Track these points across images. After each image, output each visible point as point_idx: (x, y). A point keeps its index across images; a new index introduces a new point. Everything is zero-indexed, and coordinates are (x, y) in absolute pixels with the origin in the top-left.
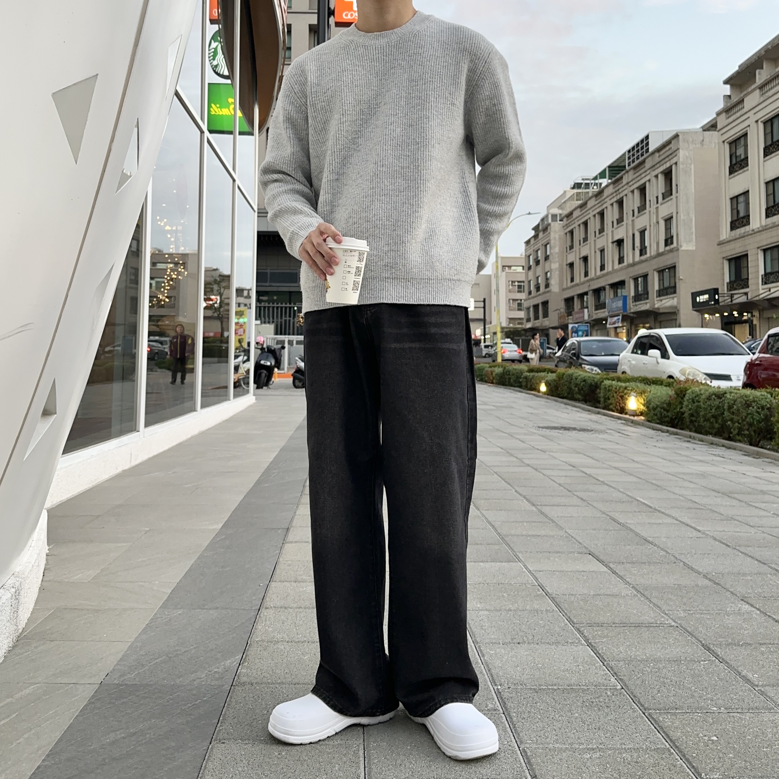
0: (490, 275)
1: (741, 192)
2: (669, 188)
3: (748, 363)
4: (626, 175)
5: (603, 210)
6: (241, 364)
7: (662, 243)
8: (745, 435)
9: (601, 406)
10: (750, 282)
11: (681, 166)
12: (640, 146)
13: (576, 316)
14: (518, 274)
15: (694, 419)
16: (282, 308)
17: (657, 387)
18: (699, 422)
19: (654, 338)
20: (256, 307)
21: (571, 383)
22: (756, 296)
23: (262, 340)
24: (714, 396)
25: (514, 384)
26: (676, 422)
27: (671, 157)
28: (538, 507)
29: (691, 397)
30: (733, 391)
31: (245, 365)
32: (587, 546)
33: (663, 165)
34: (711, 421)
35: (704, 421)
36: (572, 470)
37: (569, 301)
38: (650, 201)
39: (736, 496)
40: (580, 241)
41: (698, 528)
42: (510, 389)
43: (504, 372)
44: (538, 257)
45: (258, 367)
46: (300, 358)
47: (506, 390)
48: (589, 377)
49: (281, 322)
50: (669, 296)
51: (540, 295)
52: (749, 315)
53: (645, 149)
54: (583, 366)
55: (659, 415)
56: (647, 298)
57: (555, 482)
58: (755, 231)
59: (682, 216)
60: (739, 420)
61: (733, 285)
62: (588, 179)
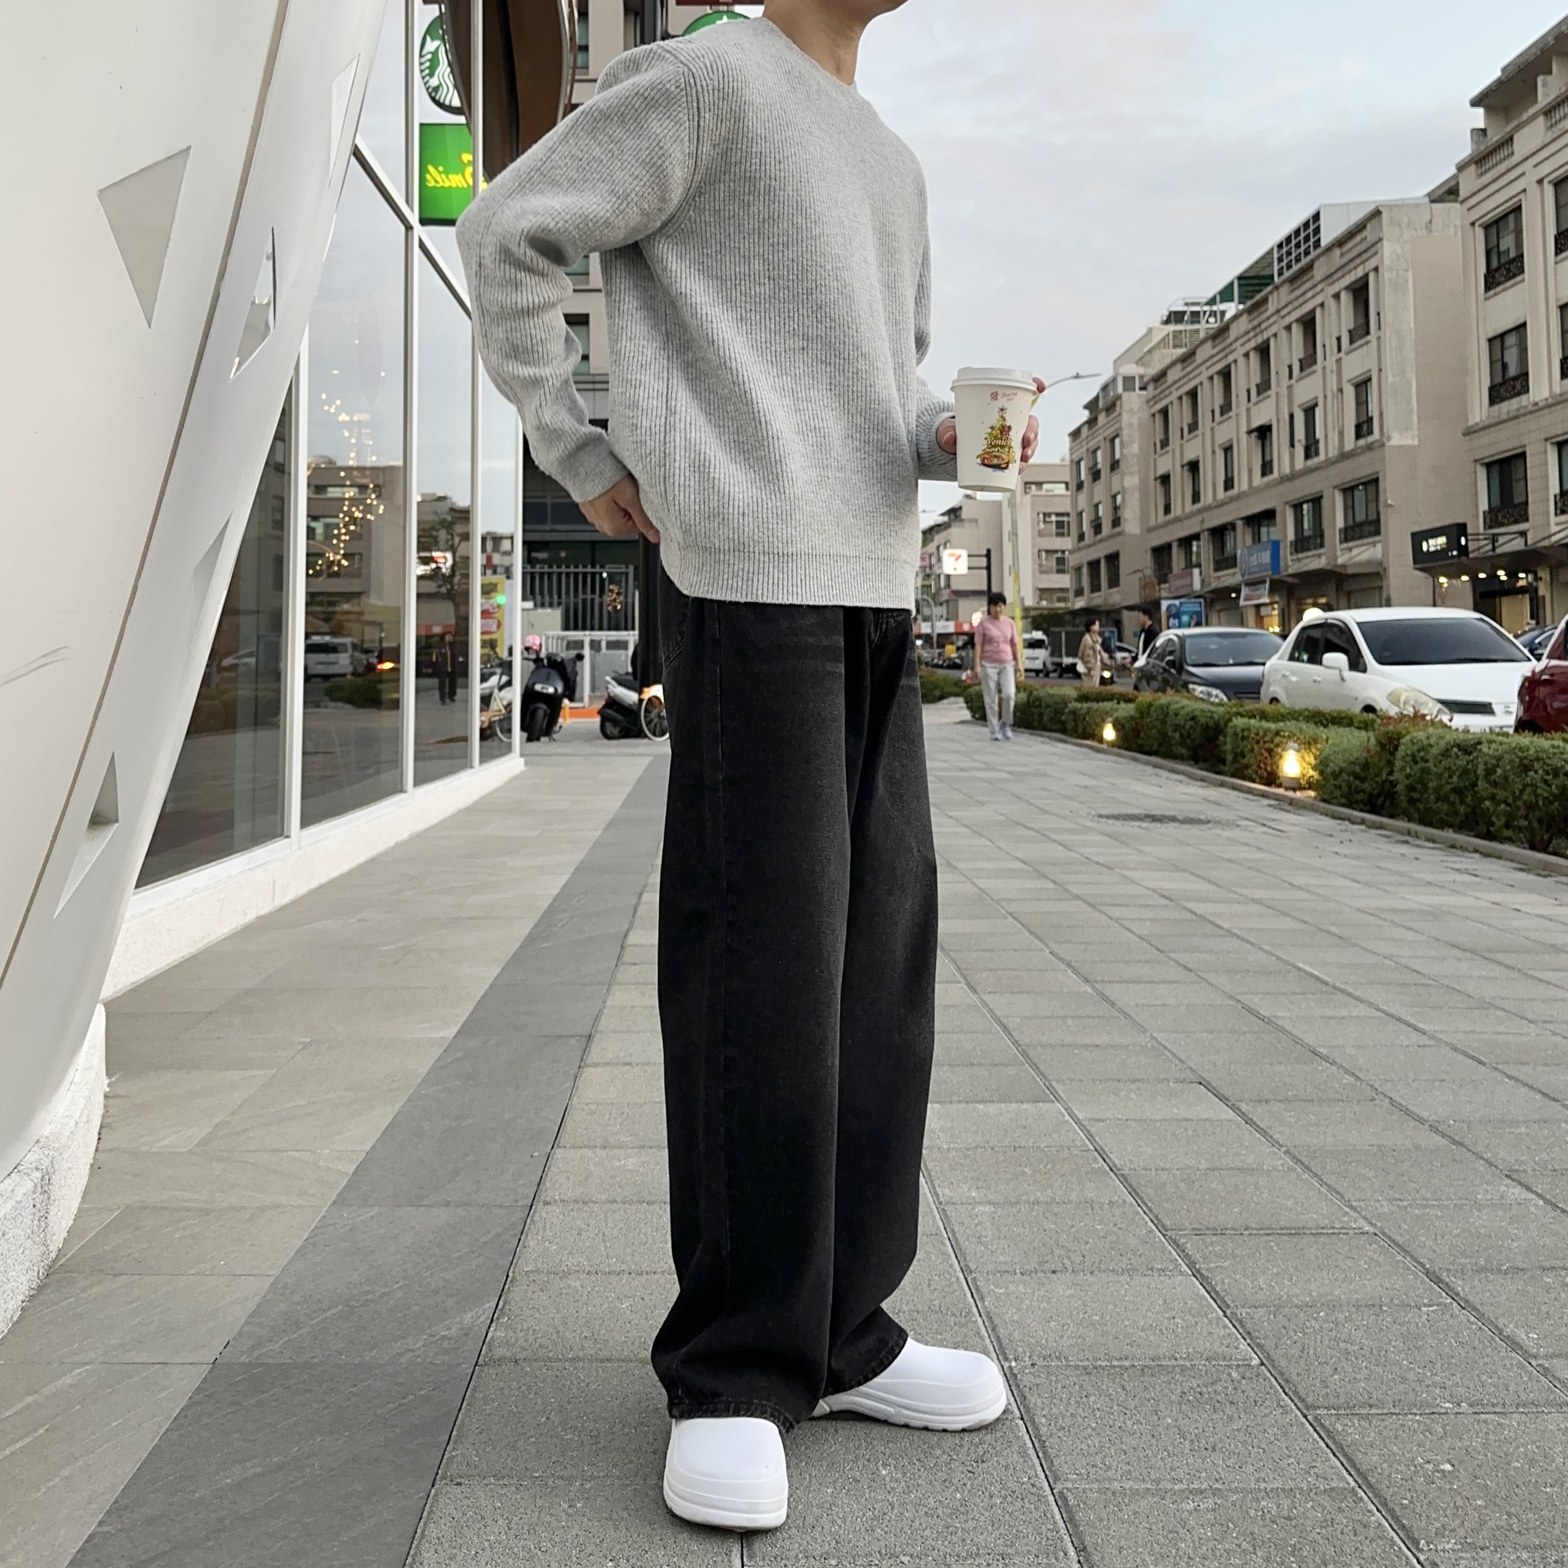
0: (1000, 502)
1: (1511, 325)
2: (1362, 321)
3: (1526, 679)
4: (1275, 294)
6: (496, 691)
7: (1350, 433)
8: (1520, 828)
9: (1226, 769)
10: (1531, 509)
11: (1386, 275)
12: (1303, 235)
13: (1175, 583)
14: (1056, 500)
15: (1415, 795)
16: (576, 574)
17: (1341, 730)
18: (1427, 802)
19: (1336, 629)
20: (524, 574)
21: (1164, 722)
22: (1544, 539)
23: (538, 643)
24: (1455, 750)
25: (1049, 726)
26: (1380, 801)
27: (1365, 256)
28: (1096, 985)
29: (1409, 752)
30: (1494, 737)
31: (503, 693)
32: (1194, 1067)
33: (1349, 272)
34: (1451, 799)
35: (1437, 800)
36: (1166, 906)
37: (1161, 553)
38: (1324, 346)
39: (1499, 956)
40: (1182, 430)
41: (1421, 1026)
42: (1042, 736)
43: (1028, 702)
44: (1096, 464)
45: (530, 697)
46: (613, 679)
47: (1034, 738)
48: (1203, 711)
49: (576, 605)
50: (1365, 541)
51: (1101, 541)
52: (1530, 577)
53: (1312, 240)
54: (1191, 686)
55: (1345, 789)
56: (1322, 546)
57: (1130, 931)
58: (1540, 404)
59: (1390, 377)
60: (1507, 797)
61: (1497, 516)
62: (1197, 304)
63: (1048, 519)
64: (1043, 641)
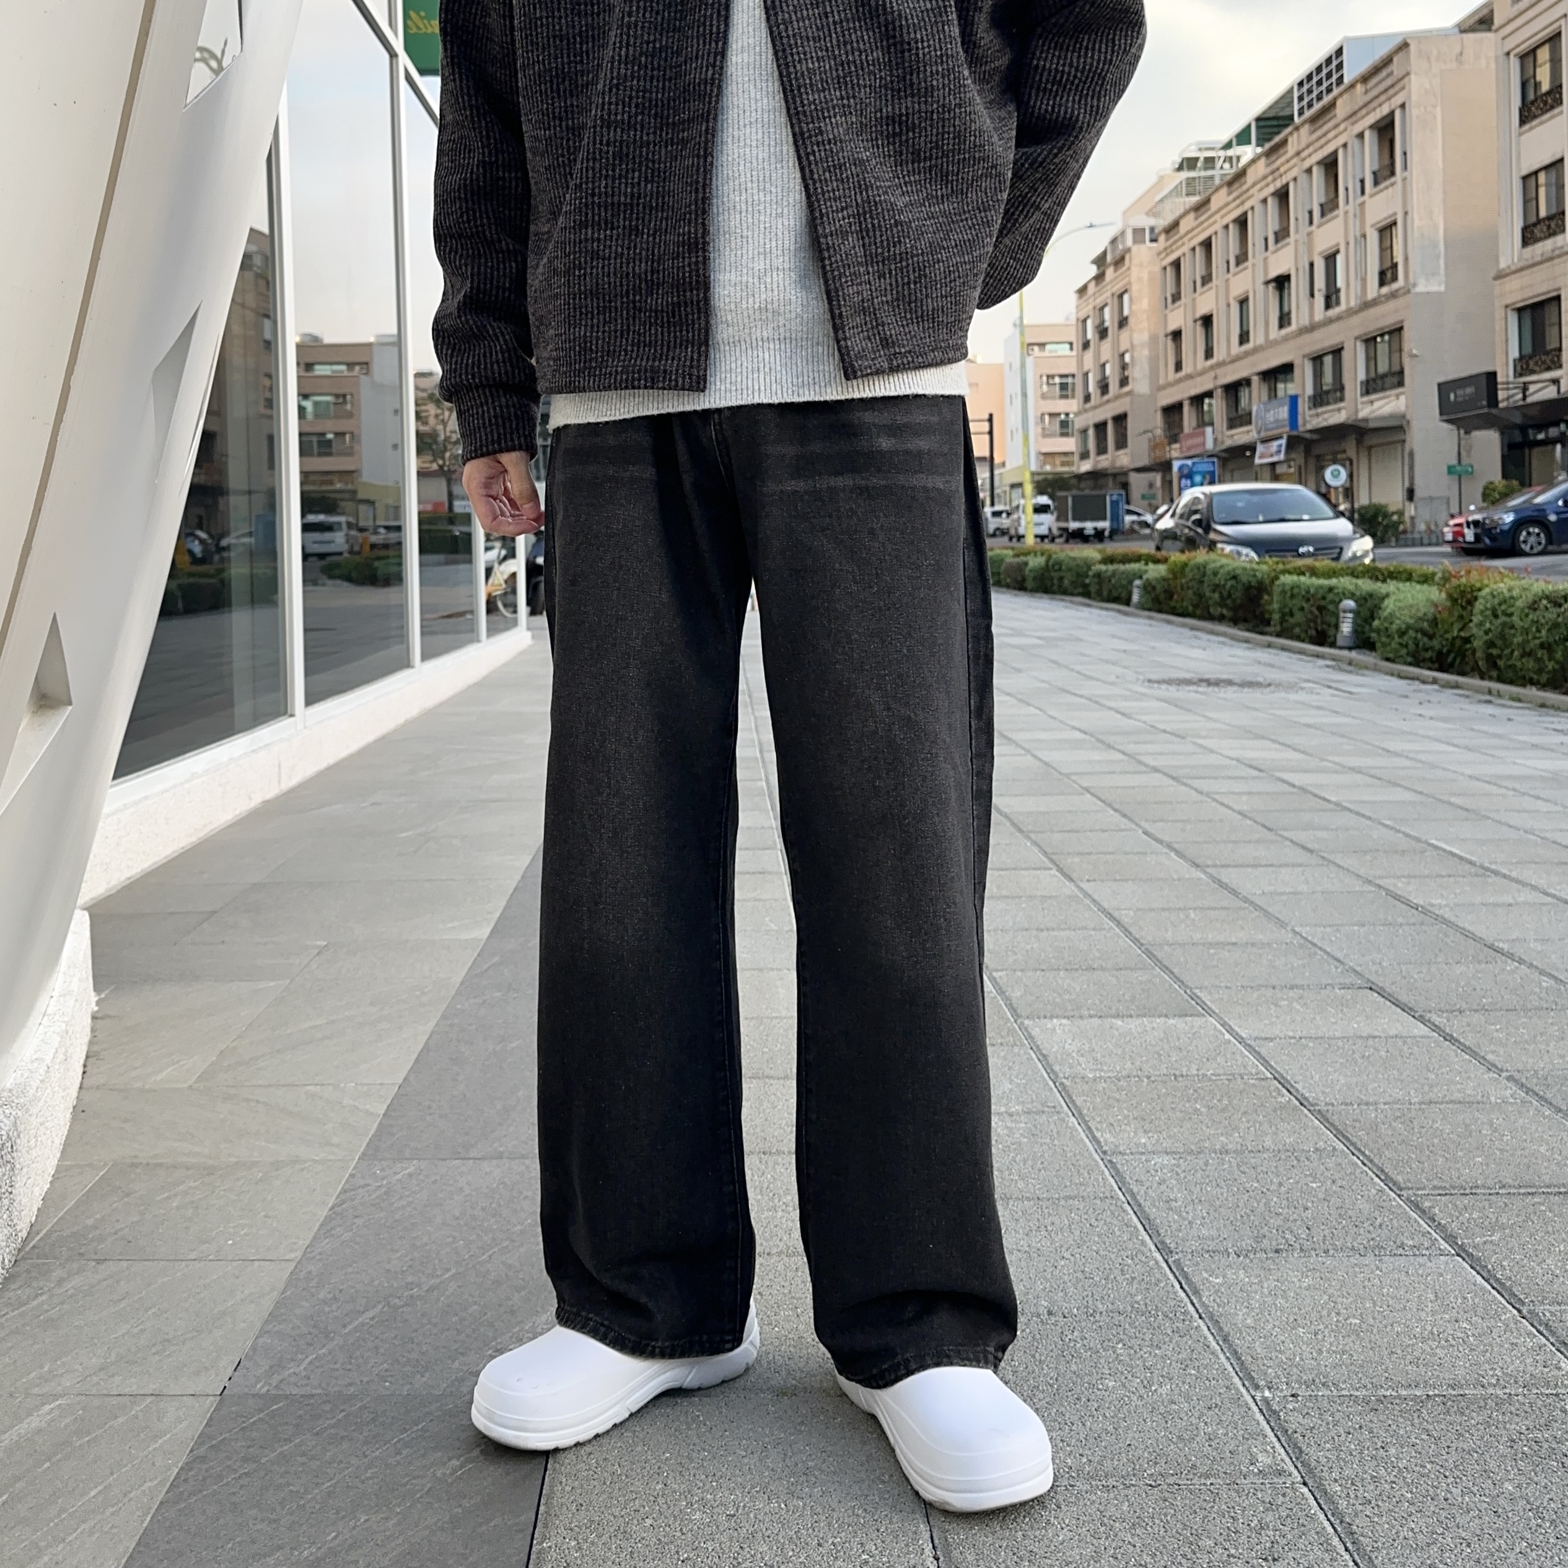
0: (1002, 365)
1: (1547, 161)
2: (1387, 161)
4: (1295, 135)
5: (1245, 213)
6: (498, 564)
7: (1373, 279)
9: (1272, 629)
10: (1565, 355)
11: (1413, 111)
12: (1326, 72)
13: (1187, 442)
14: (1061, 360)
15: (1495, 652)
17: (1401, 585)
18: (1508, 659)
21: (1202, 582)
25: (1070, 589)
26: (1450, 659)
27: (1391, 92)
28: (1208, 870)
29: (1489, 606)
31: (506, 566)
32: (1358, 969)
33: (1374, 109)
34: (1539, 655)
35: (1522, 656)
38: (1347, 189)
40: (1195, 282)
42: (1062, 600)
43: (1047, 565)
44: (1103, 322)
45: (533, 570)
47: (1056, 603)
48: (1241, 568)
50: (1388, 393)
51: (1108, 401)
52: (1563, 426)
53: (1335, 77)
54: (1219, 546)
55: (1412, 647)
56: (1342, 399)
57: (1227, 806)
59: (1417, 221)
61: (1528, 365)
62: (1213, 149)
63: (1051, 381)
64: (1048, 506)
